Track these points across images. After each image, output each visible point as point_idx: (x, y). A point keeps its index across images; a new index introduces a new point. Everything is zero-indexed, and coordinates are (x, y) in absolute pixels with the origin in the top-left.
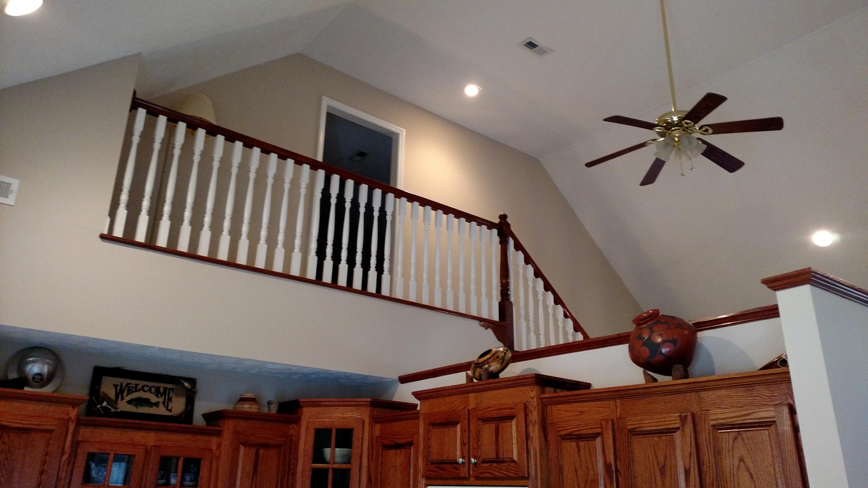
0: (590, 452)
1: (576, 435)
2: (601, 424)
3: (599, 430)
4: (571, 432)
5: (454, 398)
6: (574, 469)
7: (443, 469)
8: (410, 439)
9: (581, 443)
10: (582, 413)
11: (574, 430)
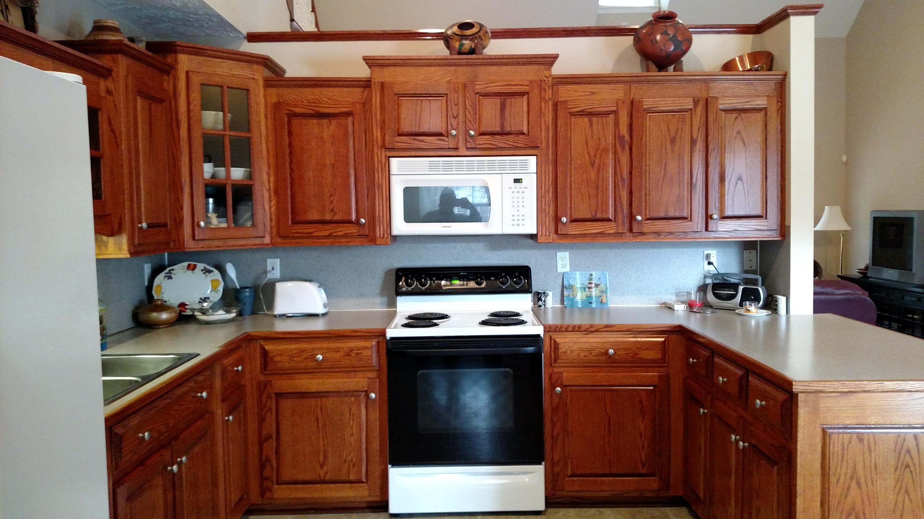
0: (603, 126)
1: (587, 112)
2: (617, 104)
3: (615, 109)
4: (584, 109)
5: (433, 69)
6: (584, 141)
7: (422, 141)
8: (350, 109)
9: (594, 119)
10: (593, 93)
11: (587, 107)
